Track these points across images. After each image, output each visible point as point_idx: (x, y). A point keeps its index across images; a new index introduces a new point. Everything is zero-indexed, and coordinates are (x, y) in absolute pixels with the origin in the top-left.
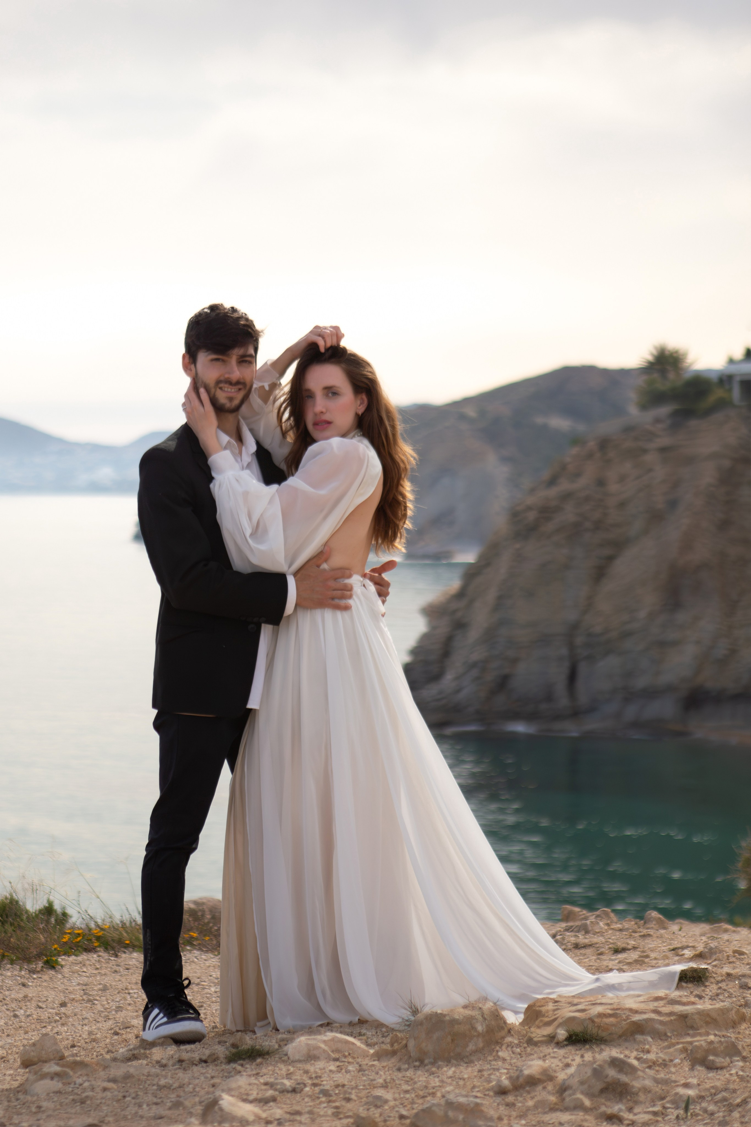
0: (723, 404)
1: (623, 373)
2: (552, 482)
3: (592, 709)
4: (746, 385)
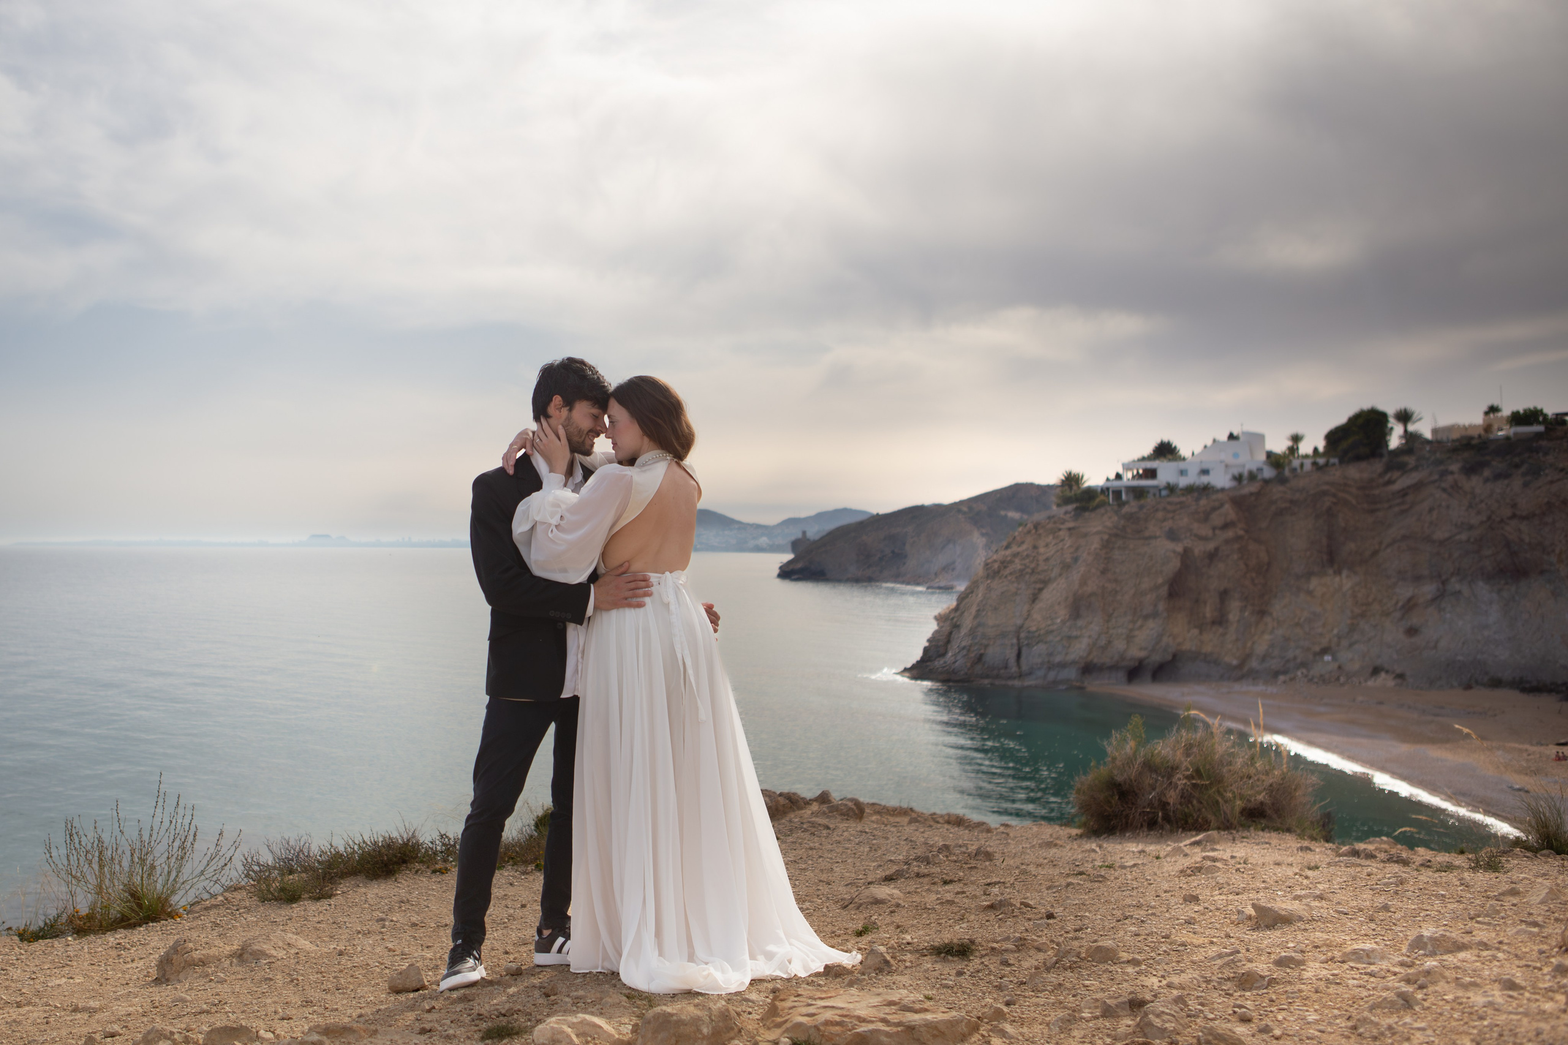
0: (1103, 504)
1: (1049, 487)
2: (1007, 547)
3: (1030, 674)
4: (1117, 493)
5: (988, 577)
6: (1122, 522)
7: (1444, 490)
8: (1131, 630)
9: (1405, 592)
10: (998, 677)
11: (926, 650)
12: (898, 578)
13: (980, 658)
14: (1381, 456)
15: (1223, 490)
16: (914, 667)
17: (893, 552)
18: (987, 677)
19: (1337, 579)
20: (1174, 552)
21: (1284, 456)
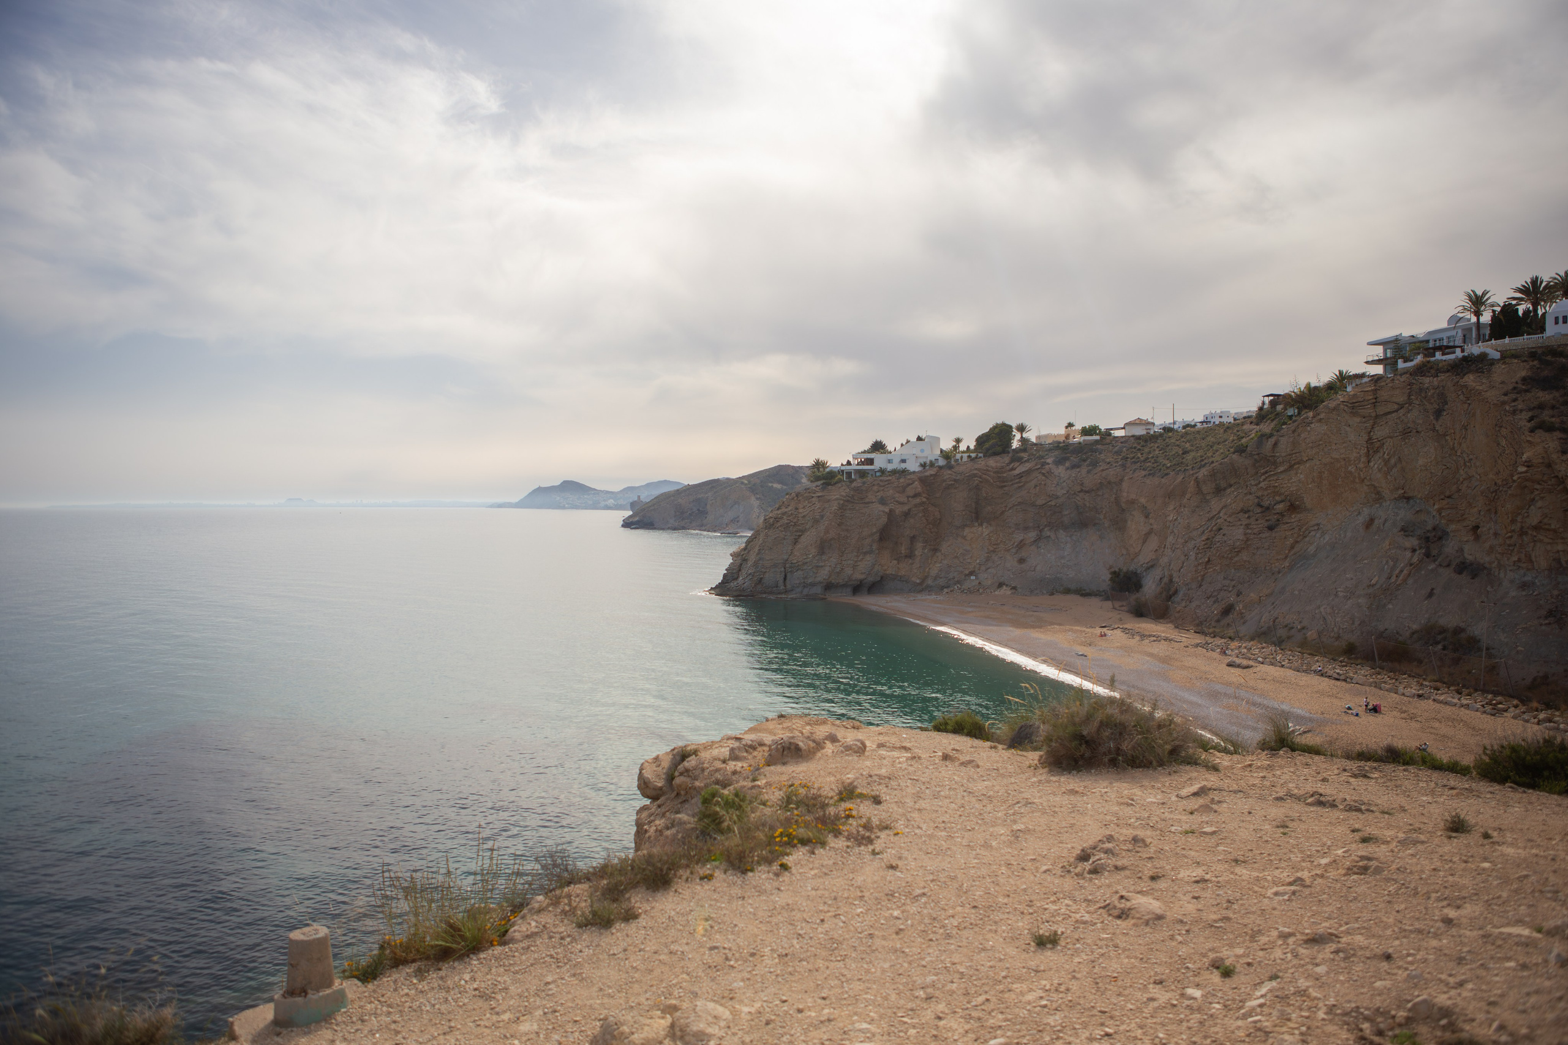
0: (840, 481)
1: (803, 468)
3: (792, 590)
4: (849, 474)
5: (766, 529)
6: (852, 493)
7: (1043, 474)
8: (856, 562)
9: (1019, 537)
10: (771, 593)
11: (725, 576)
12: (702, 527)
13: (760, 581)
14: (1009, 453)
15: (914, 472)
16: (717, 587)
17: (698, 510)
18: (765, 593)
19: (980, 529)
20: (884, 512)
21: (951, 451)
